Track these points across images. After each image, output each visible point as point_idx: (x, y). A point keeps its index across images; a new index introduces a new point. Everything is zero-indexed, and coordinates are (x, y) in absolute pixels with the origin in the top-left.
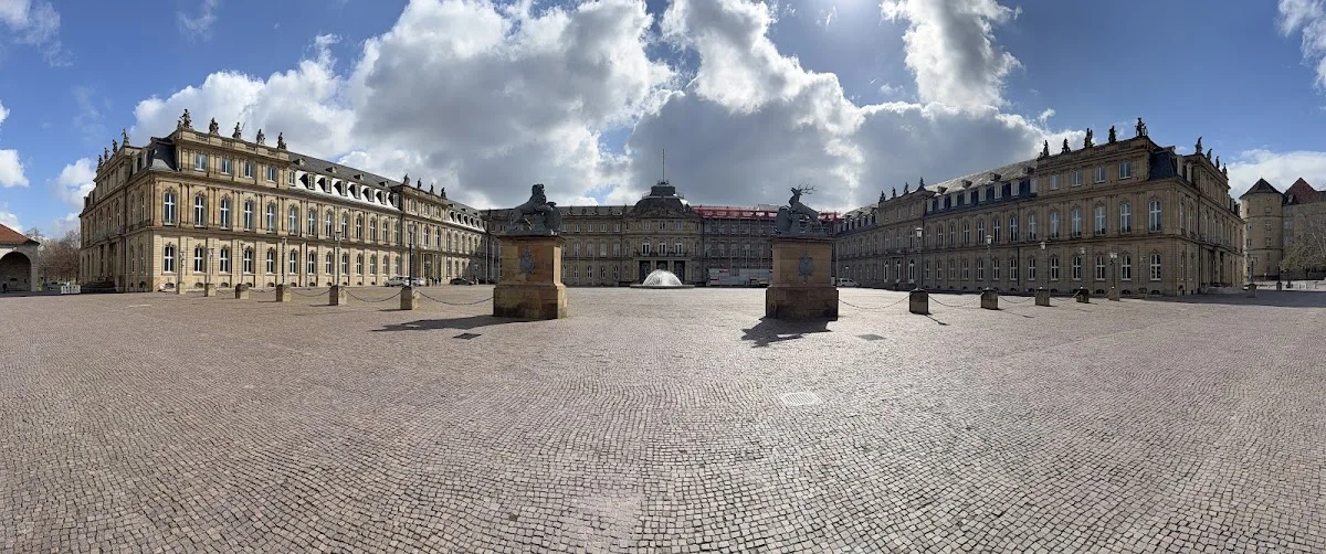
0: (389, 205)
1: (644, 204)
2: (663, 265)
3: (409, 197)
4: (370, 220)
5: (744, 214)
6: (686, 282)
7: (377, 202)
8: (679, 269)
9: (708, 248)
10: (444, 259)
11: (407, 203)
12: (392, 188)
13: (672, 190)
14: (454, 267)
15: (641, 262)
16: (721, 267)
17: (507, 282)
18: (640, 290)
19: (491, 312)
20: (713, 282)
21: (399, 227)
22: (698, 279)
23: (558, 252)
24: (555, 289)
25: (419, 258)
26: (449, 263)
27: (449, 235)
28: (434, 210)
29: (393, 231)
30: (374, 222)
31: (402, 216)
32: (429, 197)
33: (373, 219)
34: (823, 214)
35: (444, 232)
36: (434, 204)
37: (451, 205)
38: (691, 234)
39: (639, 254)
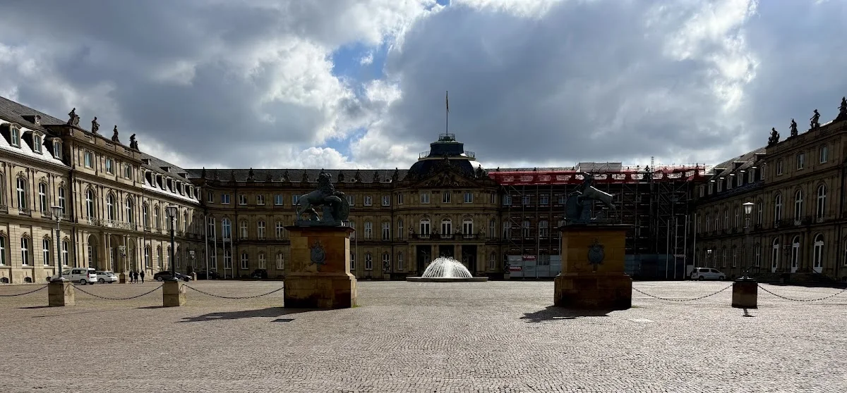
0: (46, 156)
1: (421, 168)
2: (447, 252)
3: (80, 144)
4: (15, 177)
5: (559, 178)
6: (478, 274)
7: (25, 149)
8: (468, 258)
9: (507, 226)
10: (141, 243)
11: (77, 154)
12: (46, 127)
13: (459, 148)
14: (155, 256)
15: (419, 248)
16: (525, 253)
17: (297, 273)
18: (420, 284)
19: (283, 305)
20: (512, 274)
21: (67, 191)
22: (493, 269)
23: (347, 241)
24: (348, 280)
25: (101, 239)
26: (148, 249)
27: (146, 207)
28: (120, 168)
29: (56, 198)
30: (22, 182)
31: (71, 175)
32: (111, 148)
33: (20, 175)
34: (676, 171)
35: (139, 203)
36: (120, 159)
37: (146, 161)
38: (485, 209)
39: (415, 236)
